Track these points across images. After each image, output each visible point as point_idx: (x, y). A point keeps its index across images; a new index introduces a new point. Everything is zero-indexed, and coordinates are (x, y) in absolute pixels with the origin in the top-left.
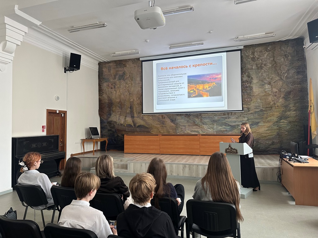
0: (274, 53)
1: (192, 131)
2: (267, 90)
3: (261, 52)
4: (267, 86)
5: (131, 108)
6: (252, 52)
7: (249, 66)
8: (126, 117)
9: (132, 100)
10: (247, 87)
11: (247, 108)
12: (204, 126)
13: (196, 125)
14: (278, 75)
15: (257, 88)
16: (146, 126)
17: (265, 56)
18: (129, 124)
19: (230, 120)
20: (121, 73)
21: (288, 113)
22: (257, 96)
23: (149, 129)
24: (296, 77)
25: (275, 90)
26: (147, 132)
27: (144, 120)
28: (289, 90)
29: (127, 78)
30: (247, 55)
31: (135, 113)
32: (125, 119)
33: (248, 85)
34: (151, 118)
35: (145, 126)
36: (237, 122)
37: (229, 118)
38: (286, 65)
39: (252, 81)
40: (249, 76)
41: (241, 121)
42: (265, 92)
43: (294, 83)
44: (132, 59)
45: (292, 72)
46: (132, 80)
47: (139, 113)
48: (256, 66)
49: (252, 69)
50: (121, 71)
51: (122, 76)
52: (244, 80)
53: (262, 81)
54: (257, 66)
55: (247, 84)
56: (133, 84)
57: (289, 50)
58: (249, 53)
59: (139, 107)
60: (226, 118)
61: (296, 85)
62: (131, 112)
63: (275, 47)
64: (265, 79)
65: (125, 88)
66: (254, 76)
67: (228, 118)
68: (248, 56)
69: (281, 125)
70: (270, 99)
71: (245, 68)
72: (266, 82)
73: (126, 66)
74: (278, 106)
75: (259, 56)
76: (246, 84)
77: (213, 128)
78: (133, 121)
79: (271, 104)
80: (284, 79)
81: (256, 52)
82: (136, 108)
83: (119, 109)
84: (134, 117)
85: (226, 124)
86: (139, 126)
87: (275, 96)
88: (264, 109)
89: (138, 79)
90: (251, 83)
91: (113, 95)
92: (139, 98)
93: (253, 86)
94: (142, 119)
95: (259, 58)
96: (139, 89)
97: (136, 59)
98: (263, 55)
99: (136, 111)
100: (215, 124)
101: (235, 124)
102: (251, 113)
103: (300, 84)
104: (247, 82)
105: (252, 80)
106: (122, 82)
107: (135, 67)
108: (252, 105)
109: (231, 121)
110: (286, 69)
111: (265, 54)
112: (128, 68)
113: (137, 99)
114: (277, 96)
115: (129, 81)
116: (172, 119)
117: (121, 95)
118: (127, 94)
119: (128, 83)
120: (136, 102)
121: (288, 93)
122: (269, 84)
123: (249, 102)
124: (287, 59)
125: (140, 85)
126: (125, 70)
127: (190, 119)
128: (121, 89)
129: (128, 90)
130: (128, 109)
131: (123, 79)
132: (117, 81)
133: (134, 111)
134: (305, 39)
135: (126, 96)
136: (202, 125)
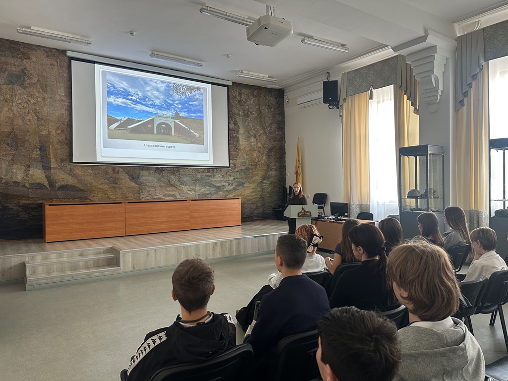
0: (259, 101)
1: (165, 195)
2: (252, 144)
3: (248, 95)
4: (253, 140)
5: (43, 148)
6: (240, 93)
7: (237, 112)
8: (29, 166)
9: (44, 133)
10: (233, 137)
11: (233, 164)
12: (183, 187)
13: (172, 186)
14: (263, 128)
15: (244, 140)
16: (79, 186)
17: (252, 102)
18: (37, 181)
19: (215, 179)
20: (15, 70)
21: (270, 173)
22: (243, 149)
23: (86, 193)
24: (277, 133)
25: (260, 145)
26: (81, 198)
27: (74, 176)
28: (271, 146)
29: (31, 84)
30: (234, 95)
31: (53, 160)
32: (27, 170)
33: (234, 135)
34: (90, 171)
35: (77, 187)
36: (222, 182)
37: (214, 176)
38: (269, 118)
39: (239, 131)
41: (226, 181)
42: (251, 146)
43: (275, 139)
44: (46, 47)
45: (274, 126)
46: (45, 91)
47: (62, 161)
49: (238, 115)
50: (15, 65)
51: (19, 76)
52: (230, 128)
53: (249, 132)
54: (244, 113)
55: (234, 133)
56: (48, 100)
57: (272, 100)
58: (236, 93)
60: (211, 176)
61: (277, 142)
62: (42, 157)
63: (261, 94)
64: (251, 130)
65: (26, 105)
66: (240, 124)
68: (235, 97)
69: (264, 186)
70: (255, 155)
71: (231, 111)
72: (252, 134)
73: (28, 58)
74: (262, 164)
75: (246, 100)
76: (232, 133)
77: (195, 190)
78: (48, 178)
79: (256, 161)
80: (268, 133)
81: (243, 95)
82: (55, 150)
83: (9, 149)
84: (50, 168)
85: (211, 185)
86: (62, 187)
88: (249, 167)
89: (61, 92)
90: (237, 132)
92: (63, 131)
93: (239, 137)
94: (71, 173)
95: (245, 103)
96: (64, 112)
97: (56, 49)
98: (250, 101)
99: (55, 155)
100: (198, 185)
101: (220, 184)
102: (237, 171)
103: (280, 141)
104: (234, 131)
105: (239, 129)
106: (19, 91)
108: (239, 161)
109: (216, 181)
110: (270, 122)
111: (252, 99)
112: (35, 65)
113: (58, 132)
114: (261, 152)
115: (39, 92)
116: (132, 175)
117: (14, 119)
118: (31, 118)
119: (35, 96)
120: (56, 137)
121: (271, 150)
122: (255, 137)
123: (236, 157)
124: (270, 111)
125: (66, 104)
126: (27, 65)
127: (163, 176)
128: (14, 104)
129: (36, 109)
130: (35, 150)
131: (22, 85)
132: (4, 86)
133: (50, 155)
134: (285, 92)
135: (30, 122)
136: (179, 186)
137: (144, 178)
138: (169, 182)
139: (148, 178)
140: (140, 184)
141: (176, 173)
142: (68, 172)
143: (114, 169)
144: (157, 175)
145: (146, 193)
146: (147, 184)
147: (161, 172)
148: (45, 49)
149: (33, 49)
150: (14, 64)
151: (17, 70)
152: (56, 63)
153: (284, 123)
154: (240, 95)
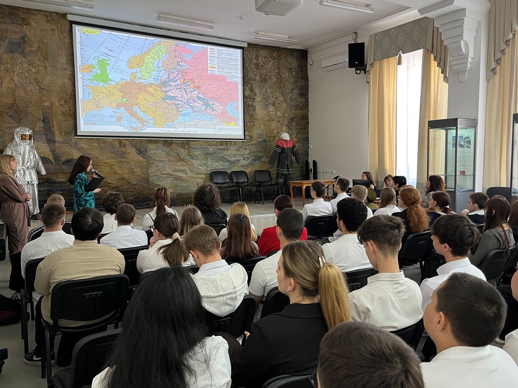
0: (279, 63)
1: (175, 170)
2: (271, 113)
3: (265, 57)
4: (271, 108)
5: (46, 121)
6: (256, 56)
7: (253, 76)
9: (47, 104)
10: (249, 106)
11: (249, 136)
12: (193, 161)
13: (182, 160)
14: (283, 94)
15: (261, 109)
17: (270, 65)
19: (228, 153)
20: (15, 37)
22: (260, 119)
24: (299, 100)
25: (279, 114)
27: (80, 149)
28: (292, 116)
29: (31, 52)
30: (250, 57)
31: (57, 133)
33: (250, 103)
36: (237, 156)
37: (228, 149)
38: (290, 83)
39: (255, 98)
40: (252, 91)
41: (241, 155)
42: (269, 115)
43: (297, 107)
44: (46, 12)
45: (296, 92)
46: (46, 59)
47: (67, 133)
48: (260, 76)
49: (255, 80)
51: (19, 45)
52: (246, 95)
53: (266, 100)
54: (261, 78)
55: (250, 101)
56: (50, 69)
57: (293, 62)
58: (252, 55)
59: (67, 121)
60: (224, 150)
61: (299, 111)
62: (45, 130)
63: (280, 55)
64: (269, 97)
65: (27, 74)
66: (257, 91)
68: (251, 60)
70: (274, 125)
71: (247, 76)
72: (270, 101)
73: (28, 24)
75: (263, 63)
76: (248, 101)
77: (206, 165)
78: (53, 152)
79: (275, 133)
80: (288, 101)
81: (260, 57)
82: (59, 122)
83: (12, 121)
84: (54, 142)
85: (224, 159)
86: (68, 162)
87: (279, 122)
88: (267, 139)
89: (63, 59)
90: (254, 100)
92: (66, 102)
93: (256, 105)
94: (76, 146)
95: (263, 66)
96: (66, 81)
97: (56, 13)
98: (268, 64)
99: (59, 128)
100: (210, 159)
101: (235, 158)
102: (254, 144)
103: (302, 109)
104: (250, 98)
106: (20, 60)
107: (52, 30)
108: (255, 132)
109: (229, 155)
110: (290, 88)
111: (270, 61)
112: (35, 30)
113: (61, 103)
114: (281, 122)
115: (40, 60)
116: (139, 148)
117: (16, 90)
118: (33, 89)
119: (36, 65)
120: (59, 109)
121: (292, 119)
122: (274, 105)
123: (252, 128)
124: (292, 75)
125: (69, 72)
126: (27, 32)
127: (172, 149)
128: (15, 74)
129: (37, 79)
130: (38, 122)
131: (22, 53)
132: (5, 55)
133: (54, 127)
134: (309, 53)
135: (31, 92)
136: (190, 161)
137: (152, 152)
138: (178, 155)
139: (156, 152)
140: (148, 158)
141: (186, 147)
142: (73, 145)
143: (120, 143)
144: (166, 149)
145: (155, 169)
146: (156, 158)
147: (170, 146)
148: (45, 13)
149: (33, 14)
150: (14, 31)
151: (17, 37)
152: (56, 28)
153: (308, 88)
154: (257, 57)
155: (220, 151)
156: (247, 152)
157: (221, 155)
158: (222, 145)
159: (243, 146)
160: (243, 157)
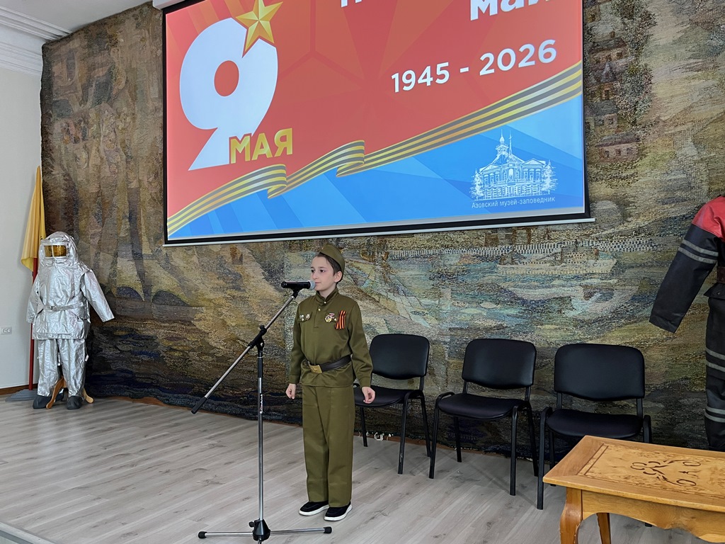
5: (133, 217)
8: (116, 255)
9: (134, 185)
12: (397, 300)
18: (126, 284)
19: (521, 269)
20: (100, 73)
22: (675, 122)
23: (190, 309)
27: (172, 270)
29: (119, 93)
33: (622, 62)
35: (176, 296)
36: (556, 282)
39: (646, 38)
40: (628, 10)
41: (577, 277)
46: (134, 99)
47: (156, 239)
50: (102, 65)
51: (106, 84)
52: (598, 38)
55: (620, 56)
59: (155, 212)
60: (500, 260)
62: (132, 235)
65: (113, 136)
67: (513, 262)
73: (115, 43)
76: (609, 58)
77: (436, 313)
78: (141, 275)
82: (147, 218)
83: (96, 224)
84: (141, 255)
86: (158, 297)
91: (79, 167)
93: (652, 65)
94: (168, 264)
96: (158, 133)
99: (147, 228)
102: (638, 232)
104: (620, 43)
105: (650, 31)
106: (106, 113)
107: (142, 40)
109: (524, 279)
112: (123, 51)
115: (127, 104)
116: (269, 265)
117: (101, 167)
118: (119, 160)
119: (123, 115)
120: (148, 191)
125: (161, 115)
126: (115, 58)
129: (124, 141)
130: (124, 221)
131: (109, 99)
132: (92, 110)
133: (141, 229)
135: (118, 167)
136: (388, 299)
142: (163, 263)
143: (234, 253)
149: (121, 22)
151: (104, 73)
152: (147, 34)
155: (485, 265)
156: (606, 265)
157: (489, 278)
158: (495, 242)
159: (586, 243)
160: (586, 287)
